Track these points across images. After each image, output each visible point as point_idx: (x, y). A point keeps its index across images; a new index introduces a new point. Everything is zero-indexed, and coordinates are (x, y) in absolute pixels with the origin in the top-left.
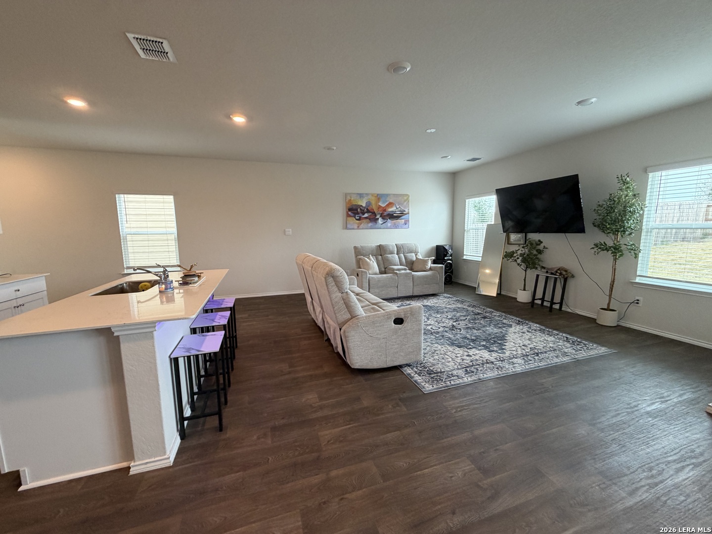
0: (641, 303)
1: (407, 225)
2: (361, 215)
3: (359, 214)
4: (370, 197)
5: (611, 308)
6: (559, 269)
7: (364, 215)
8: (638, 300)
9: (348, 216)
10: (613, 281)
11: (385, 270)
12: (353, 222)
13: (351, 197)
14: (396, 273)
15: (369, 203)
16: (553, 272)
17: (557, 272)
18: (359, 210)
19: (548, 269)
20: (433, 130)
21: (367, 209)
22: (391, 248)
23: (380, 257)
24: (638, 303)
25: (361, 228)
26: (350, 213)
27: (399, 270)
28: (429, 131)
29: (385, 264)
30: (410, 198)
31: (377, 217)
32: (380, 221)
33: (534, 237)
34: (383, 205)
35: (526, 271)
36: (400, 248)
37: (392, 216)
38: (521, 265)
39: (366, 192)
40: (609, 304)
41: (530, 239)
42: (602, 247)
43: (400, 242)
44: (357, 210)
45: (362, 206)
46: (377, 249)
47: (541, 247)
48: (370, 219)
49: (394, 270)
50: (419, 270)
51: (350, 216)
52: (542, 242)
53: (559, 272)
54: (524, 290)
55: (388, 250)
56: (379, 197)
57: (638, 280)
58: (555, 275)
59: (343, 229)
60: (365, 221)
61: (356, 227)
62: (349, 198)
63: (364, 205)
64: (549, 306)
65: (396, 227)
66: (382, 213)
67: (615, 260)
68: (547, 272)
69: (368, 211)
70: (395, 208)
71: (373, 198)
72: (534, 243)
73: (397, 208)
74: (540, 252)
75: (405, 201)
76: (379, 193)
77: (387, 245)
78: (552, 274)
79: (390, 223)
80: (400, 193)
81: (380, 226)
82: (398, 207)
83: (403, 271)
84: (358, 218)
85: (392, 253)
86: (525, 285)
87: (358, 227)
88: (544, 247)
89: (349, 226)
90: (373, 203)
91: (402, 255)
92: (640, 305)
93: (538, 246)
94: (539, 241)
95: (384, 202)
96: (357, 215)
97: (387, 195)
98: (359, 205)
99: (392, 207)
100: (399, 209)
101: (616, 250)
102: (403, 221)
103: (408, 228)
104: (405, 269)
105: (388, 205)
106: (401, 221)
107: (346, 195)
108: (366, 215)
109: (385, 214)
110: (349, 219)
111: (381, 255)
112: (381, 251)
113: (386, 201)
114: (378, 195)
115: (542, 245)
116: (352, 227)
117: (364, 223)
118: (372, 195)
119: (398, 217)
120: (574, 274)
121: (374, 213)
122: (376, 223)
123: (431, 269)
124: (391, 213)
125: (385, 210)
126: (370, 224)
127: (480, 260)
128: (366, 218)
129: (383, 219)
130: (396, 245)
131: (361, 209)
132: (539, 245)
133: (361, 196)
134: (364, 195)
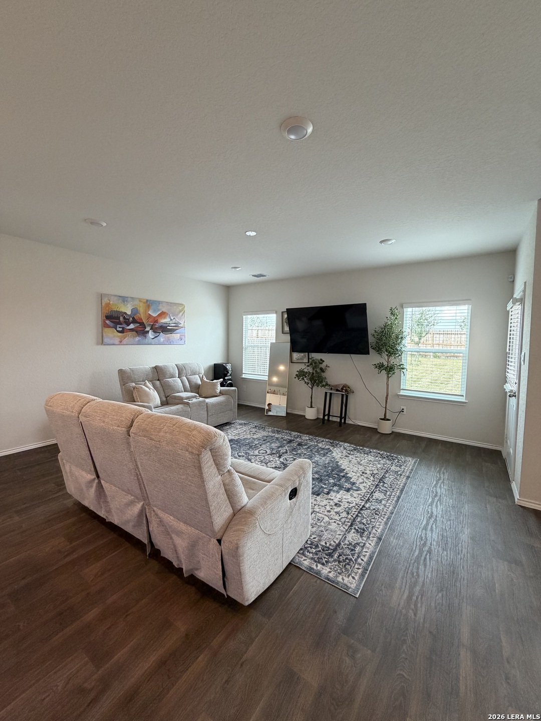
0: (405, 410)
1: (183, 341)
2: (124, 326)
3: (121, 324)
4: (137, 302)
5: (387, 417)
6: (344, 386)
7: (128, 326)
8: (403, 409)
9: (105, 326)
10: (387, 395)
11: (167, 399)
12: (112, 334)
13: (109, 300)
14: (188, 404)
15: (135, 311)
16: (339, 389)
17: (342, 389)
18: (121, 319)
19: (332, 386)
20: (253, 234)
21: (133, 318)
22: (171, 370)
23: (158, 382)
24: (403, 412)
25: (125, 343)
26: (108, 322)
27: (188, 398)
28: (248, 233)
29: (166, 391)
30: (186, 308)
31: (147, 330)
32: (151, 335)
33: (316, 356)
34: (154, 315)
35: (312, 388)
36: (182, 370)
37: (165, 329)
38: (308, 383)
39: (132, 296)
40: (385, 415)
41: (313, 358)
42: (380, 367)
43: (180, 363)
44: (119, 318)
45: (125, 313)
46: (153, 372)
47: (323, 366)
48: (137, 332)
49: (181, 399)
50: (209, 396)
51: (109, 327)
52: (324, 361)
53: (345, 388)
54: (311, 407)
55: (168, 372)
56: (149, 304)
57: (402, 393)
58: (342, 392)
59: (98, 344)
60: (130, 333)
61: (117, 341)
62: (105, 301)
63: (129, 313)
64: (339, 421)
65: (169, 342)
66: (153, 325)
67: (388, 377)
68: (331, 389)
69: (134, 321)
70: (170, 320)
71: (141, 304)
72: (317, 362)
73: (171, 320)
74: (322, 370)
75: (180, 312)
76: (149, 299)
77: (166, 366)
78: (337, 390)
79: (162, 337)
80: (175, 302)
81: (150, 341)
82: (172, 318)
83: (194, 400)
84: (121, 329)
85: (172, 376)
86: (311, 402)
87: (121, 342)
88: (327, 366)
89: (106, 340)
90: (141, 310)
91: (184, 378)
92: (405, 413)
93: (321, 365)
94: (321, 360)
95: (155, 311)
96: (118, 326)
97: (159, 303)
98: (122, 312)
99: (165, 318)
100: (174, 320)
101: (390, 370)
102: (179, 335)
103: (185, 344)
104: (195, 397)
105: (160, 315)
106: (175, 336)
107: (102, 296)
108: (132, 326)
109: (157, 325)
110: (106, 330)
111: (158, 380)
112: (158, 375)
113: (159, 310)
114: (147, 301)
115: (324, 364)
116: (111, 342)
117: (129, 338)
118: (140, 300)
119: (171, 331)
120: (354, 391)
121: (142, 325)
122: (145, 337)
123: (221, 393)
124: (165, 325)
125: (156, 321)
126: (137, 339)
127: (267, 379)
128: (131, 330)
129: (154, 332)
130: (176, 365)
131: (124, 318)
132: (322, 363)
133: (124, 299)
134: (129, 299)
